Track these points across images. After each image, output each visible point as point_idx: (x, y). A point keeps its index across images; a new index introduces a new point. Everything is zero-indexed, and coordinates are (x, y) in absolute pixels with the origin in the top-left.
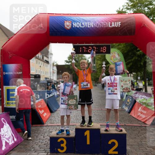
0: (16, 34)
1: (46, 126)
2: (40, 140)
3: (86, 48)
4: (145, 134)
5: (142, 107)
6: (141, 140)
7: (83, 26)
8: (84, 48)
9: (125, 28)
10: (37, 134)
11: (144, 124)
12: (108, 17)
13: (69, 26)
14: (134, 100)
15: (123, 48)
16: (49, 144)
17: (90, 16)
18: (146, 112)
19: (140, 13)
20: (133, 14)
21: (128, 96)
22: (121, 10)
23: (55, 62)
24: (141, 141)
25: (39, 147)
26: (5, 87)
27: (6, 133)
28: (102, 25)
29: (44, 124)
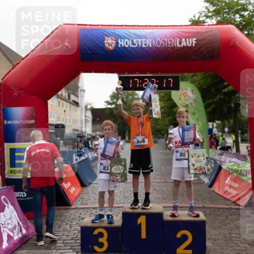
0: (24, 58)
1: (74, 209)
2: (63, 231)
3: (139, 81)
4: (236, 220)
5: (231, 178)
6: (230, 231)
7: (135, 45)
8: (137, 81)
9: (203, 48)
10: (60, 223)
12: (175, 30)
13: (111, 45)
14: (218, 166)
15: (200, 80)
16: (80, 239)
17: (146, 29)
18: (238, 185)
19: (228, 24)
20: (216, 24)
21: (209, 159)
22: (196, 19)
23: (90, 104)
24: (230, 234)
25: (63, 243)
26: (6, 145)
28: (165, 44)
29: (71, 206)
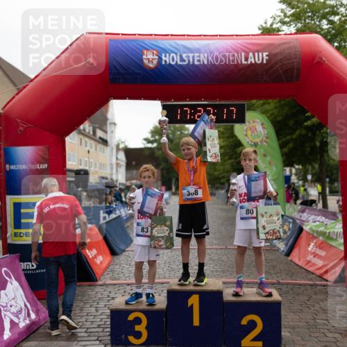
0: (34, 79)
1: (101, 285)
2: (87, 315)
3: (190, 111)
4: (323, 301)
5: (315, 243)
6: (315, 316)
7: (185, 61)
8: (187, 110)
9: (278, 66)
10: (81, 304)
11: (321, 281)
12: (240, 41)
13: (152, 61)
14: (297, 227)
15: (273, 110)
16: (109, 326)
17: (200, 39)
18: (325, 253)
20: (295, 34)
21: (285, 217)
22: (268, 26)
23: (122, 142)
24: (314, 319)
25: (86, 332)
26: (8, 198)
27: (13, 301)
28: (226, 60)
29: (97, 281)
